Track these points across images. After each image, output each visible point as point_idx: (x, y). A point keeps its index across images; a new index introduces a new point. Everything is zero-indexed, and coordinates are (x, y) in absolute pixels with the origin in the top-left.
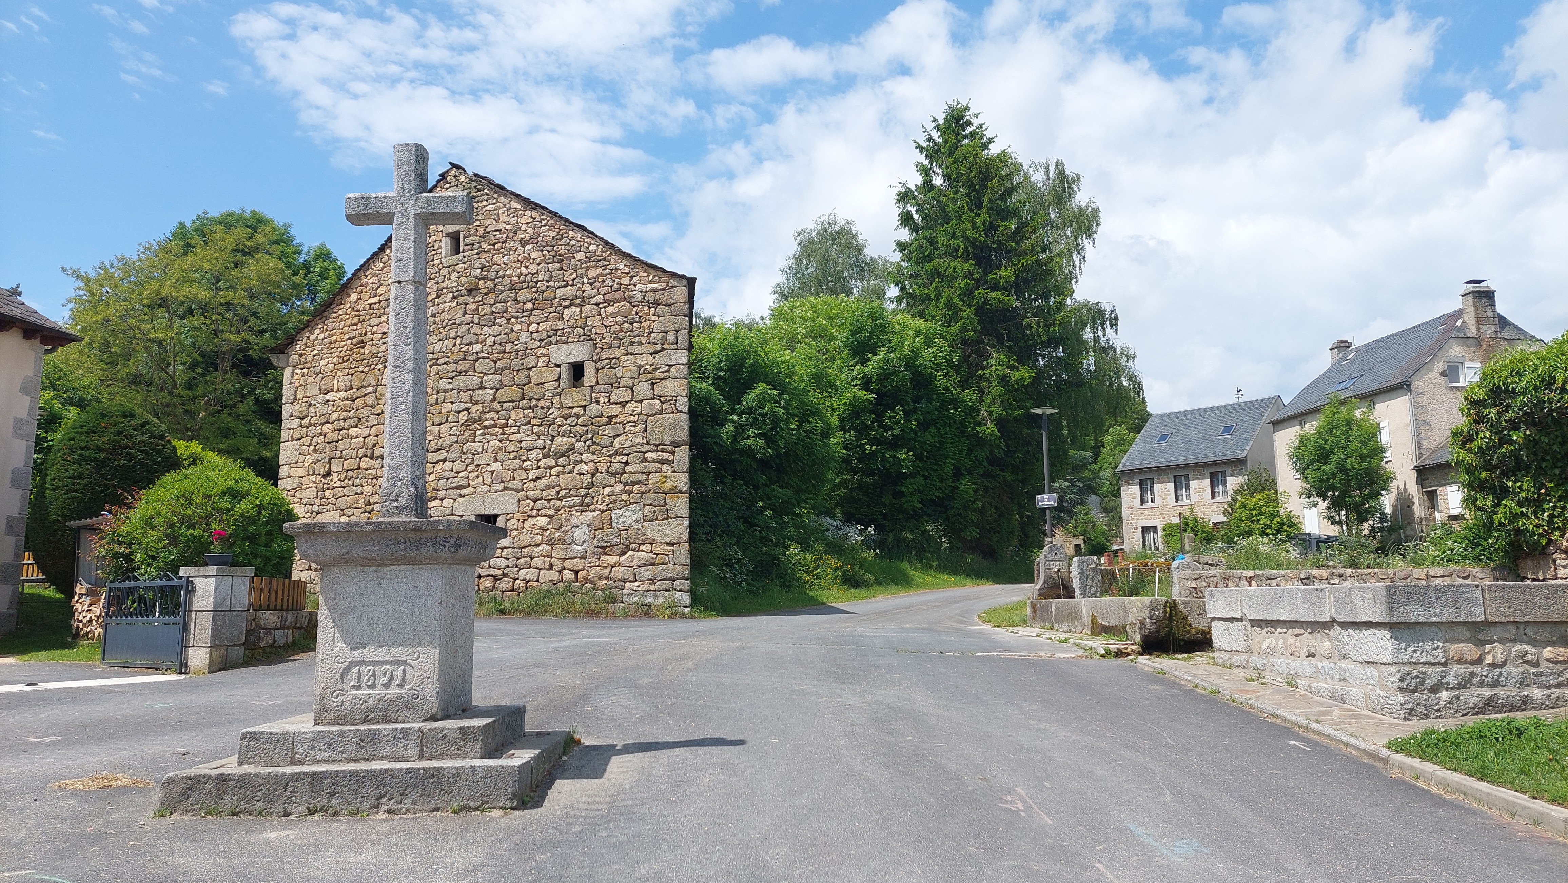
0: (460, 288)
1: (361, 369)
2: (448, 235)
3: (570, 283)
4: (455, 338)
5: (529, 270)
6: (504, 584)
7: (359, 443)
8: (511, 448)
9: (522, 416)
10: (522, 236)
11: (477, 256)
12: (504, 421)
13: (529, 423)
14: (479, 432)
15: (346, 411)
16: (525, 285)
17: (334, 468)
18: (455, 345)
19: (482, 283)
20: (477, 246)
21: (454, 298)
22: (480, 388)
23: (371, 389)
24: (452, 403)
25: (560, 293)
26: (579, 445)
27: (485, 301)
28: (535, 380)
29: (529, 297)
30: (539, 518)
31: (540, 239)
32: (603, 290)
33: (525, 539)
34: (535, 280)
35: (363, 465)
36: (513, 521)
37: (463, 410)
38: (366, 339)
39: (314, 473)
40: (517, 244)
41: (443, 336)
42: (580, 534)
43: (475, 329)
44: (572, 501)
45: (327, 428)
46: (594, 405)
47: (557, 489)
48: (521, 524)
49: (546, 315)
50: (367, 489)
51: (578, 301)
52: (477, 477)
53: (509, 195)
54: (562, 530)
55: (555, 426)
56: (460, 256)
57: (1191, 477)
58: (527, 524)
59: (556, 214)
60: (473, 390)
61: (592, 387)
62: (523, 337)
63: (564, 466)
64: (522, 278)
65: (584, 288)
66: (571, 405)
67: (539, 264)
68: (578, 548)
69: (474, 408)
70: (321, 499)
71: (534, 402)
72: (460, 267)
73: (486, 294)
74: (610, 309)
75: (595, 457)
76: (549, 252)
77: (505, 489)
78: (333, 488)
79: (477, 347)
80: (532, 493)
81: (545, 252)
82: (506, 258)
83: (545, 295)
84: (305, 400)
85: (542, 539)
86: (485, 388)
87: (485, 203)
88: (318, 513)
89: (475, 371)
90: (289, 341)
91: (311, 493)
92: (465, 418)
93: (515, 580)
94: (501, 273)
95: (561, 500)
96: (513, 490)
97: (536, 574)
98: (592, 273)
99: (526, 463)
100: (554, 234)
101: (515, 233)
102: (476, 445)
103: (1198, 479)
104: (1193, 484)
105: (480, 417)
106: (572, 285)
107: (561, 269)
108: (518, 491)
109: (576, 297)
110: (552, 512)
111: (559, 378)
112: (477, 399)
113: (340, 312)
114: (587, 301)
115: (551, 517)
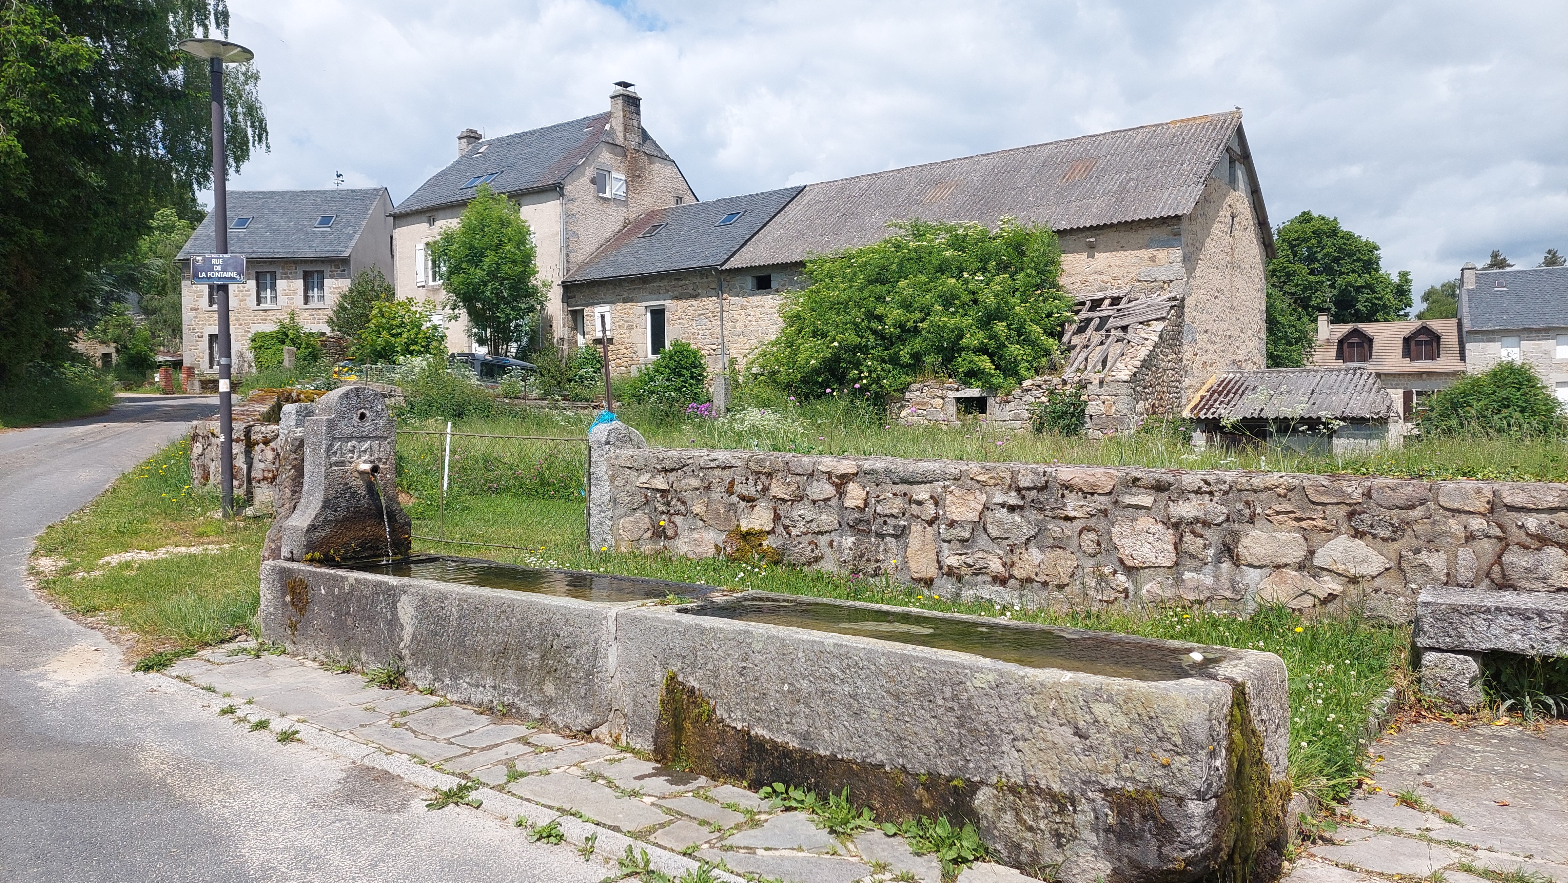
57: (278, 275)
103: (288, 278)
104: (281, 284)
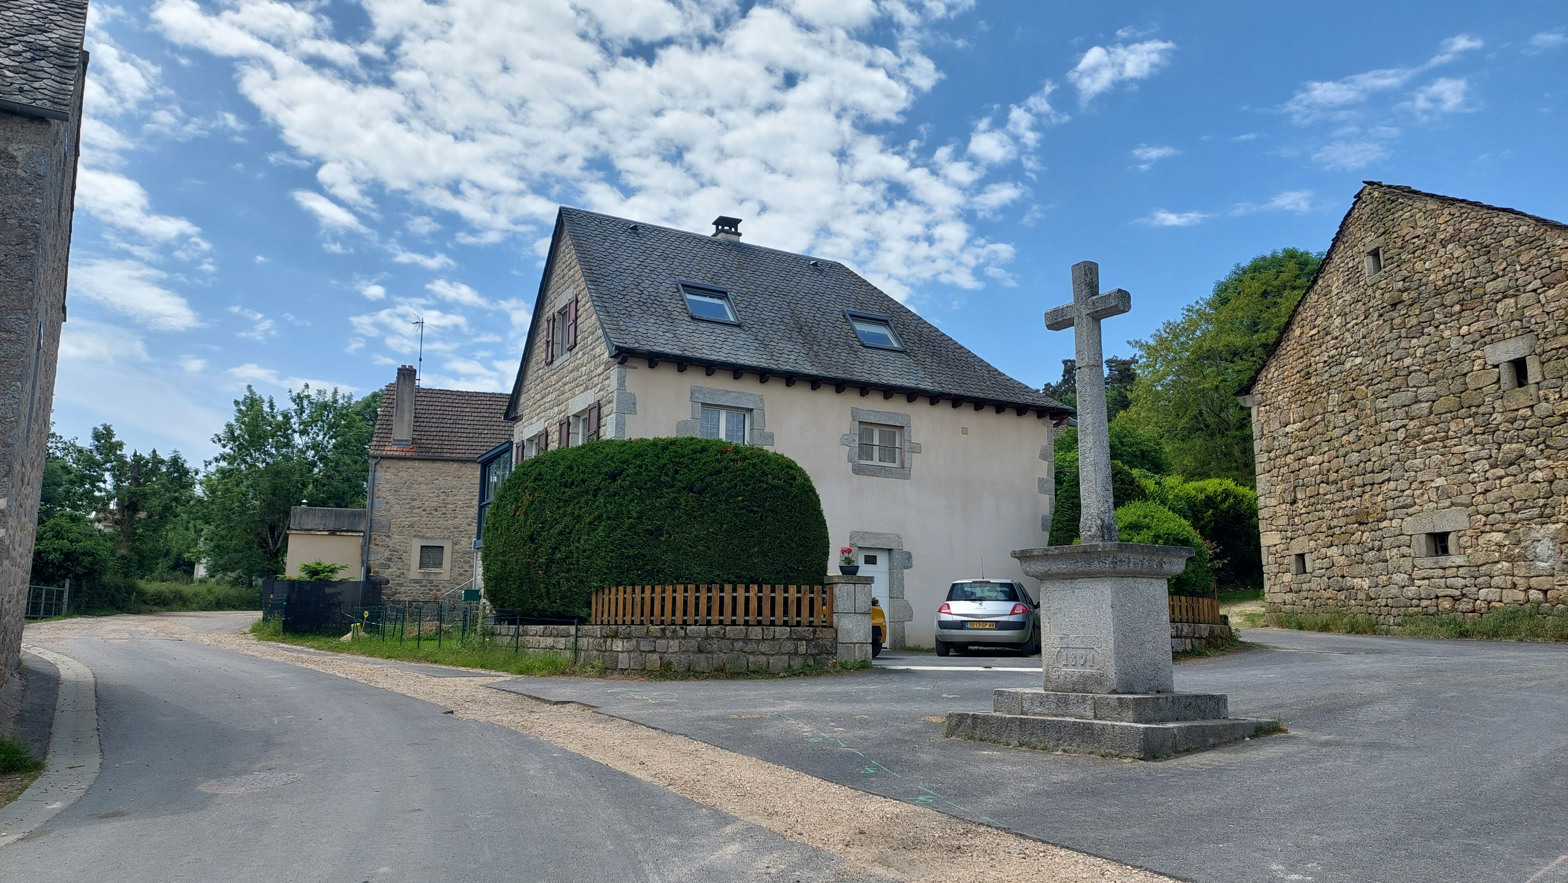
0: (1385, 304)
1: (1310, 399)
2: (1369, 254)
3: (1501, 273)
4: (1385, 356)
5: (1453, 271)
6: (1463, 606)
7: (1315, 470)
8: (1455, 461)
9: (1461, 426)
10: (1442, 237)
11: (1397, 269)
12: (1443, 434)
13: (1470, 432)
14: (1419, 449)
15: (1302, 441)
16: (1450, 287)
17: (1299, 496)
18: (1386, 362)
19: (1405, 295)
20: (1396, 258)
21: (1381, 315)
22: (1415, 402)
23: (1319, 418)
24: (1389, 421)
25: (1490, 287)
26: (1530, 451)
27: (1410, 313)
28: (1472, 385)
29: (1456, 298)
30: (1493, 534)
31: (1461, 235)
32: (1539, 274)
33: (1481, 557)
34: (1461, 279)
35: (1321, 491)
36: (1465, 539)
37: (1401, 427)
38: (1311, 370)
39: (1284, 502)
40: (1438, 246)
41: (1374, 356)
42: (1544, 548)
43: (1404, 344)
44: (1528, 513)
45: (1289, 459)
46: (1544, 404)
47: (1511, 500)
48: (1474, 541)
49: (1477, 314)
50: (1328, 513)
51: (1511, 292)
52: (1422, 494)
53: (1424, 198)
54: (1521, 546)
55: (1499, 432)
56: (1382, 273)
58: (1481, 541)
59: (1476, 204)
60: (1409, 405)
61: (1538, 383)
62: (1455, 343)
63: (1515, 476)
64: (1447, 281)
65: (1518, 276)
66: (1515, 407)
67: (1463, 262)
68: (1543, 564)
69: (1411, 425)
70: (1293, 525)
71: (1473, 409)
72: (1382, 284)
73: (1411, 305)
74: (1551, 292)
75: (1550, 463)
76: (1472, 246)
77: (1453, 504)
78: (1301, 514)
79: (1408, 361)
80: (1482, 507)
81: (1469, 248)
82: (1427, 263)
83: (1473, 293)
84: (1270, 434)
85: (1500, 556)
86: (1421, 402)
87: (1400, 213)
88: (1292, 539)
89: (1408, 386)
90: (1251, 382)
91: (1283, 521)
92: (1403, 436)
93: (1476, 600)
94: (1424, 281)
95: (1517, 513)
96: (1462, 505)
97: (1498, 594)
98: (1524, 258)
99: (1472, 476)
100: (1476, 225)
101: (1434, 235)
102: (1417, 461)
105: (1418, 433)
106: (1503, 276)
107: (1489, 261)
108: (1467, 506)
109: (1510, 288)
110: (1507, 526)
111: (1499, 380)
112: (1414, 414)
113: (1288, 349)
114: (1522, 289)
115: (1507, 532)
